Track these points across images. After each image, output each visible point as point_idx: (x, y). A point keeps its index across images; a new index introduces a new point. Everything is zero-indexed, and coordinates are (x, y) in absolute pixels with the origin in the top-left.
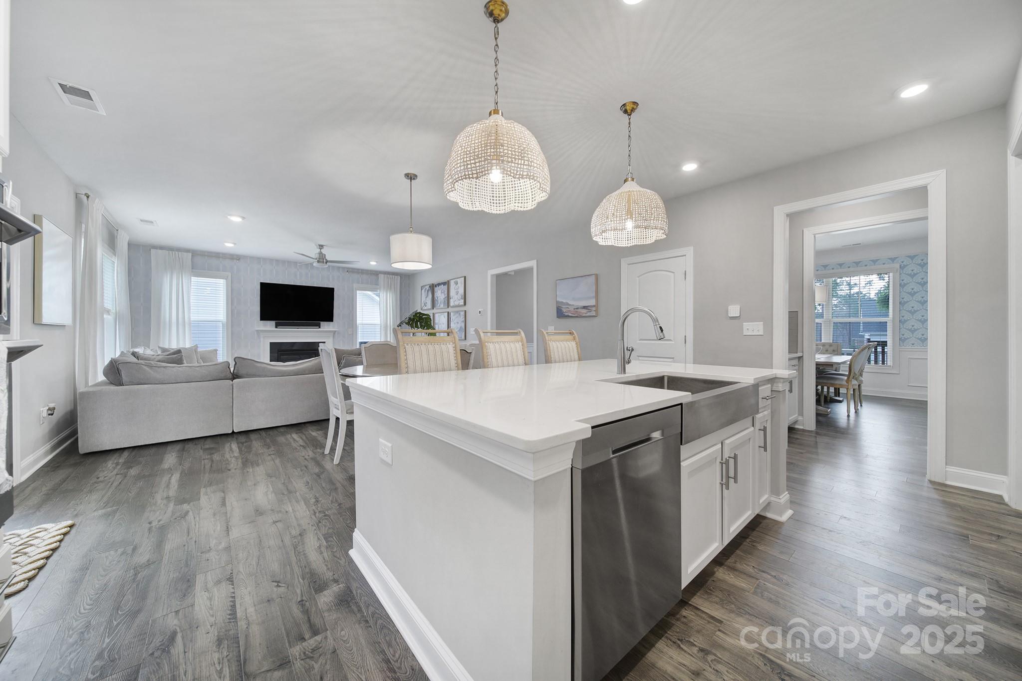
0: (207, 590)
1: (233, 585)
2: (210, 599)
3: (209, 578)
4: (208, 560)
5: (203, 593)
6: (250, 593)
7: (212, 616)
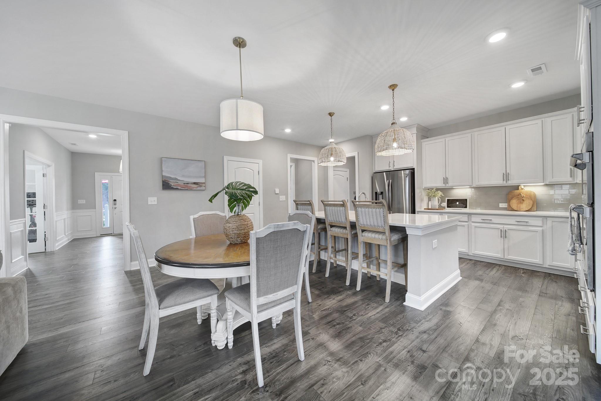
0: (491, 345)
1: (478, 338)
2: (491, 340)
3: (487, 350)
4: (482, 362)
5: (493, 345)
6: (474, 329)
7: (494, 333)
